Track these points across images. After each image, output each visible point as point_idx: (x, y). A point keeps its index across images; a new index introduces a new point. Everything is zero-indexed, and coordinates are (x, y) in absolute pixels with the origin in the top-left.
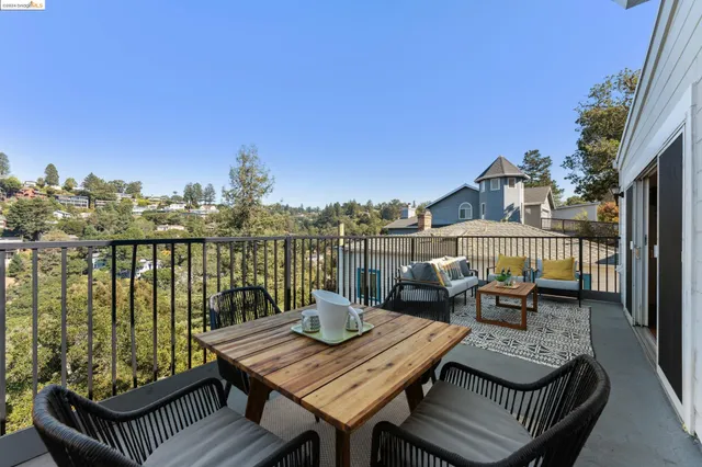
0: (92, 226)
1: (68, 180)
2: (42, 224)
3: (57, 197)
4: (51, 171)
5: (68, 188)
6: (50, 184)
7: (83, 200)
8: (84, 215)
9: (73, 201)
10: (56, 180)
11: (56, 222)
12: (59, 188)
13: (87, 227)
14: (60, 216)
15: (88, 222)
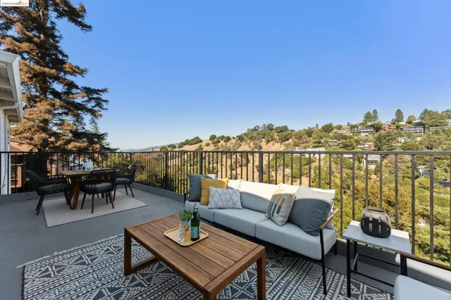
0: (423, 147)
1: (410, 117)
2: (392, 146)
3: (402, 129)
4: (399, 113)
5: (409, 122)
6: (398, 121)
7: (420, 129)
8: (419, 139)
9: (412, 130)
10: (402, 118)
11: (399, 144)
12: (403, 123)
13: (420, 147)
14: (403, 140)
15: (420, 143)
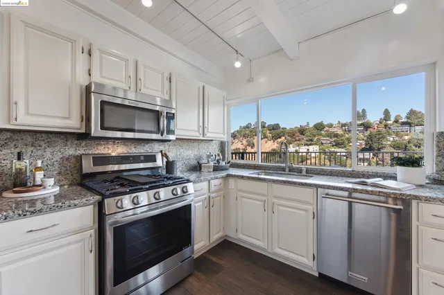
0: (412, 144)
1: (396, 116)
2: (382, 144)
3: (390, 128)
4: (387, 113)
5: (396, 121)
6: (386, 120)
7: (406, 128)
8: (406, 137)
9: (400, 129)
10: (390, 118)
11: (389, 143)
12: (391, 122)
13: (408, 145)
14: (392, 139)
15: (409, 142)
